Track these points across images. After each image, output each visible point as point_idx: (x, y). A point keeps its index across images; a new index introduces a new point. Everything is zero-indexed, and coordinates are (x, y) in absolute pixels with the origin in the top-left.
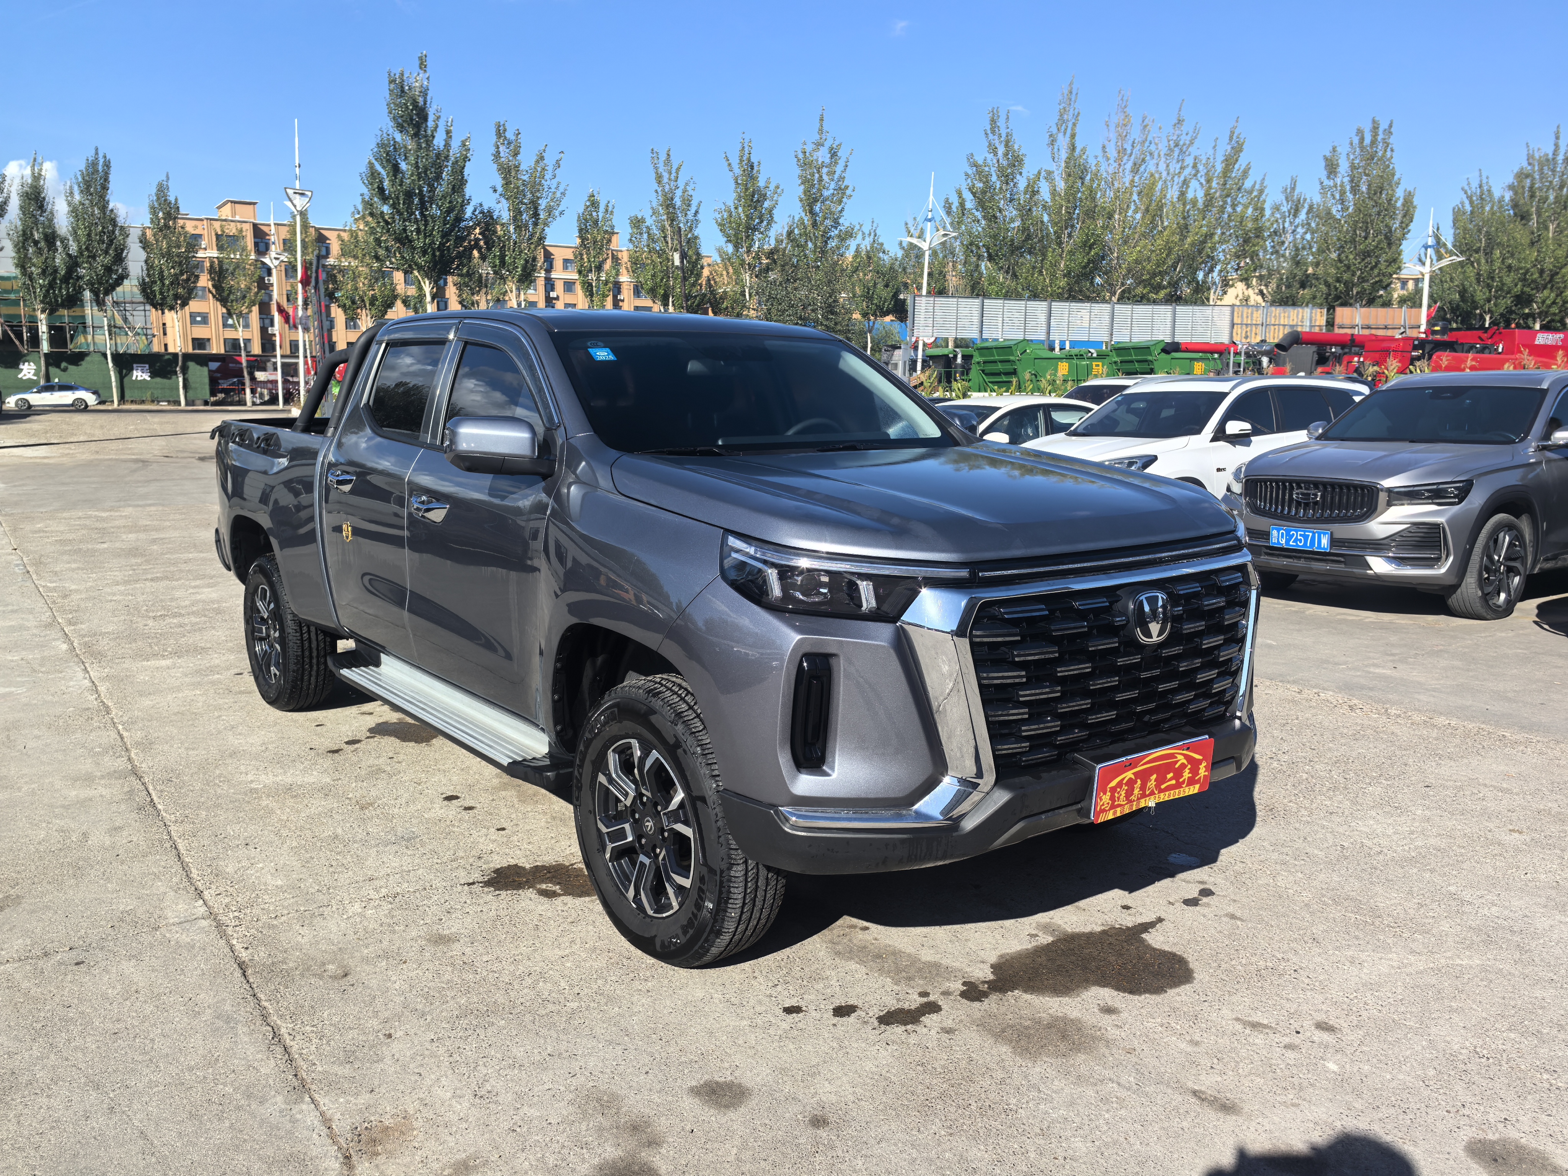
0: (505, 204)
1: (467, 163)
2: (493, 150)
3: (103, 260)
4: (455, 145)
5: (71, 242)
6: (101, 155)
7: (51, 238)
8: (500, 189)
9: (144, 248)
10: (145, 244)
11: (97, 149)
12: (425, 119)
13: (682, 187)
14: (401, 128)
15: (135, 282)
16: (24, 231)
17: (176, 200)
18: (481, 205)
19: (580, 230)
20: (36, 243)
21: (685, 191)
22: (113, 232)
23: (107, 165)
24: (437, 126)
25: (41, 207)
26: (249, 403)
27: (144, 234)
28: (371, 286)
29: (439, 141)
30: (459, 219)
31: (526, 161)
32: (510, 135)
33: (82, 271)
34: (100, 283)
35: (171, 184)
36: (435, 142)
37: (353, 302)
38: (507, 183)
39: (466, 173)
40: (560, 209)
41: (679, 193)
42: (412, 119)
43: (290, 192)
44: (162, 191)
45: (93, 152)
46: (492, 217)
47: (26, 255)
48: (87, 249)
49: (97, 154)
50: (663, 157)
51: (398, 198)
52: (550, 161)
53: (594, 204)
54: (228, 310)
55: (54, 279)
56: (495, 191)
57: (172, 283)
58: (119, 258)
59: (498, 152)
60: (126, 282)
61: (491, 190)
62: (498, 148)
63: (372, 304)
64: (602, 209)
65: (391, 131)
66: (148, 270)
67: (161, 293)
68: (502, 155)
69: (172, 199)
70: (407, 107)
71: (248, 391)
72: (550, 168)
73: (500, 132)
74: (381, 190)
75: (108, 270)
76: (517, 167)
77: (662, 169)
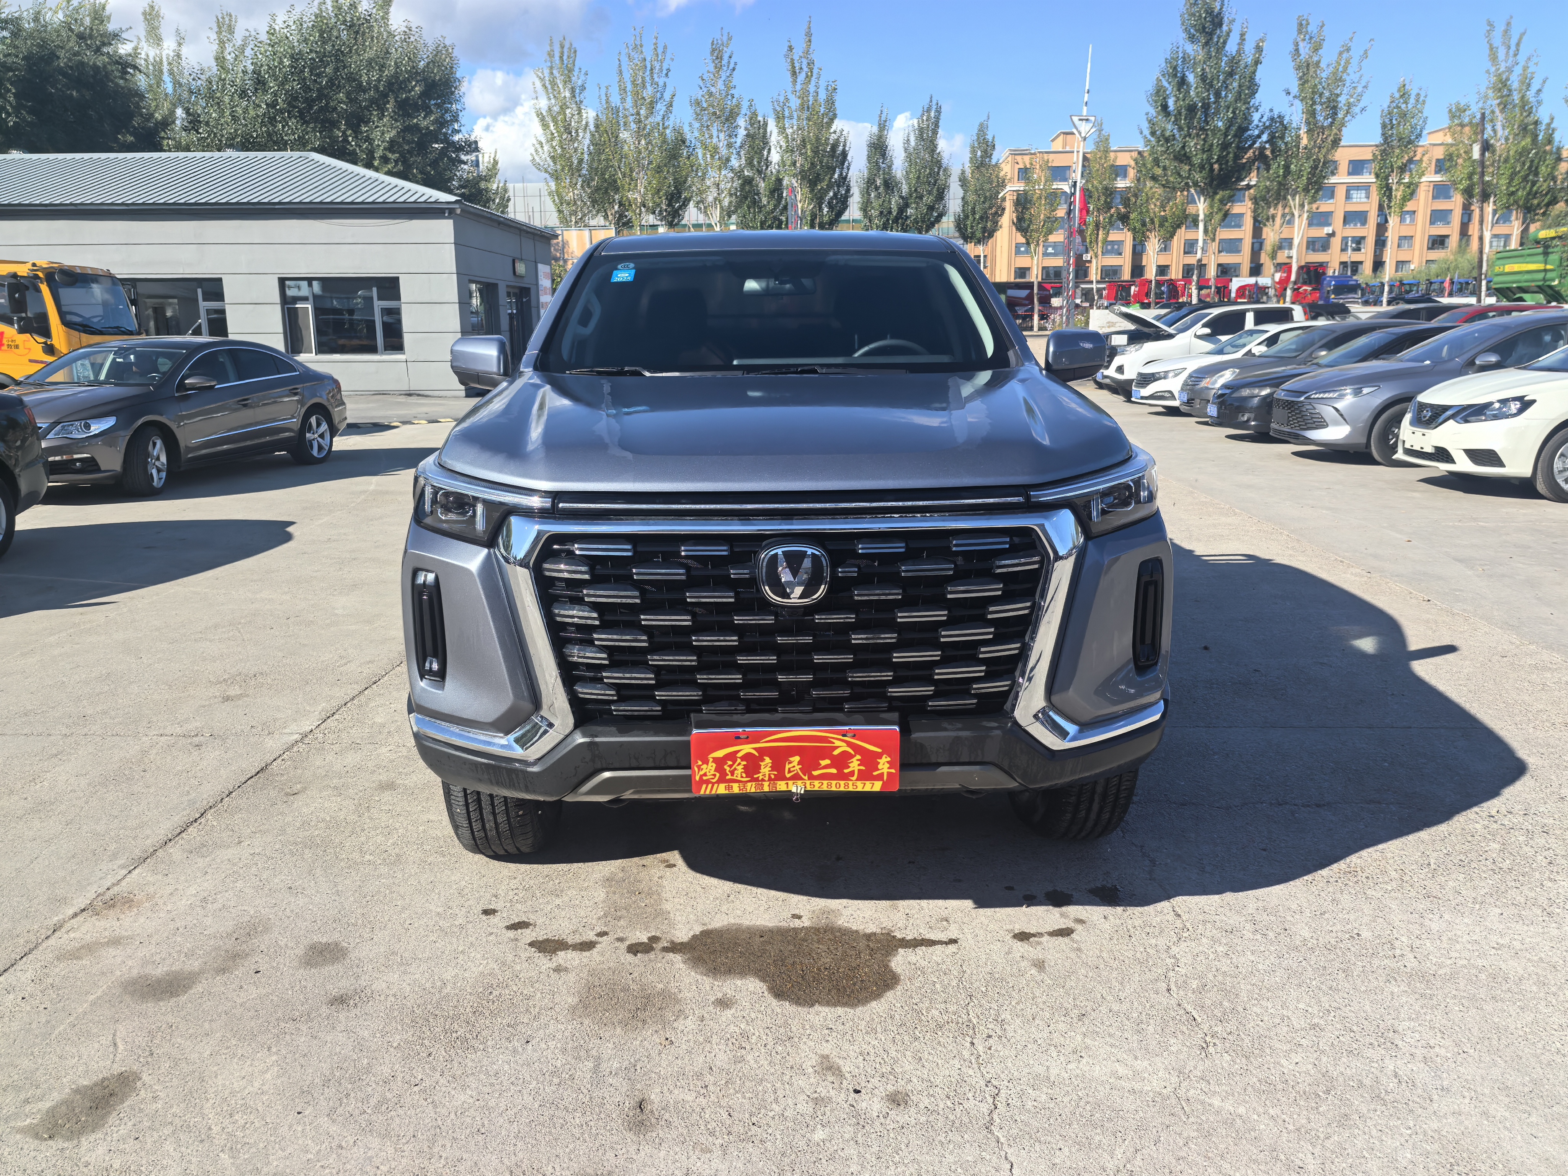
0: (1299, 106)
1: (1259, 66)
2: (1292, 48)
3: (928, 199)
4: (1249, 48)
5: (904, 186)
6: (934, 102)
7: (890, 185)
8: (1295, 90)
9: (962, 186)
10: (963, 181)
11: (931, 97)
12: (1220, 25)
13: (1522, 63)
14: (1192, 39)
15: (952, 219)
16: (869, 179)
17: (994, 137)
18: (1271, 110)
19: (1384, 126)
20: (877, 188)
21: (1525, 68)
22: (938, 173)
23: (939, 111)
24: (1230, 31)
25: (883, 155)
26: (1036, 328)
27: (963, 172)
28: (1163, 207)
29: (1231, 47)
30: (1243, 130)
31: (1328, 57)
32: (1312, 28)
33: (910, 211)
34: (923, 222)
35: (990, 123)
36: (1227, 48)
37: (1144, 224)
38: (1303, 81)
39: (1257, 78)
40: (1361, 105)
41: (1518, 70)
42: (1204, 28)
43: (1075, 119)
44: (982, 130)
45: (929, 100)
46: (1282, 123)
47: (868, 200)
48: (916, 190)
49: (931, 101)
50: (1500, 28)
51: (1180, 113)
52: (1356, 54)
53: (1405, 95)
54: (1027, 239)
55: (888, 220)
56: (1289, 93)
57: (981, 218)
58: (941, 196)
59: (1297, 50)
60: (944, 219)
61: (1284, 93)
62: (1297, 45)
63: (1161, 225)
64: (1412, 101)
65: (1181, 42)
66: (963, 206)
67: (972, 227)
68: (1302, 51)
69: (989, 137)
70: (1200, 16)
71: (1036, 317)
72: (1354, 62)
73: (1302, 27)
74: (1165, 107)
75: (931, 208)
76: (1318, 64)
77: (1497, 41)
